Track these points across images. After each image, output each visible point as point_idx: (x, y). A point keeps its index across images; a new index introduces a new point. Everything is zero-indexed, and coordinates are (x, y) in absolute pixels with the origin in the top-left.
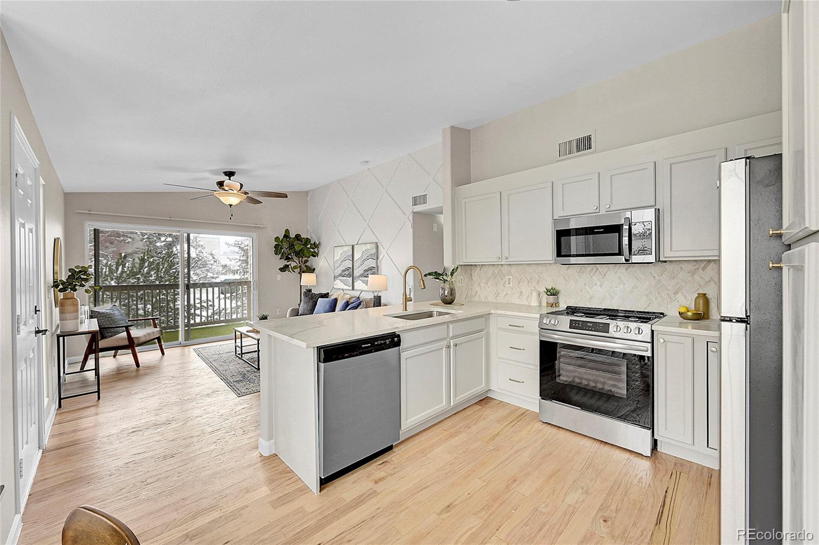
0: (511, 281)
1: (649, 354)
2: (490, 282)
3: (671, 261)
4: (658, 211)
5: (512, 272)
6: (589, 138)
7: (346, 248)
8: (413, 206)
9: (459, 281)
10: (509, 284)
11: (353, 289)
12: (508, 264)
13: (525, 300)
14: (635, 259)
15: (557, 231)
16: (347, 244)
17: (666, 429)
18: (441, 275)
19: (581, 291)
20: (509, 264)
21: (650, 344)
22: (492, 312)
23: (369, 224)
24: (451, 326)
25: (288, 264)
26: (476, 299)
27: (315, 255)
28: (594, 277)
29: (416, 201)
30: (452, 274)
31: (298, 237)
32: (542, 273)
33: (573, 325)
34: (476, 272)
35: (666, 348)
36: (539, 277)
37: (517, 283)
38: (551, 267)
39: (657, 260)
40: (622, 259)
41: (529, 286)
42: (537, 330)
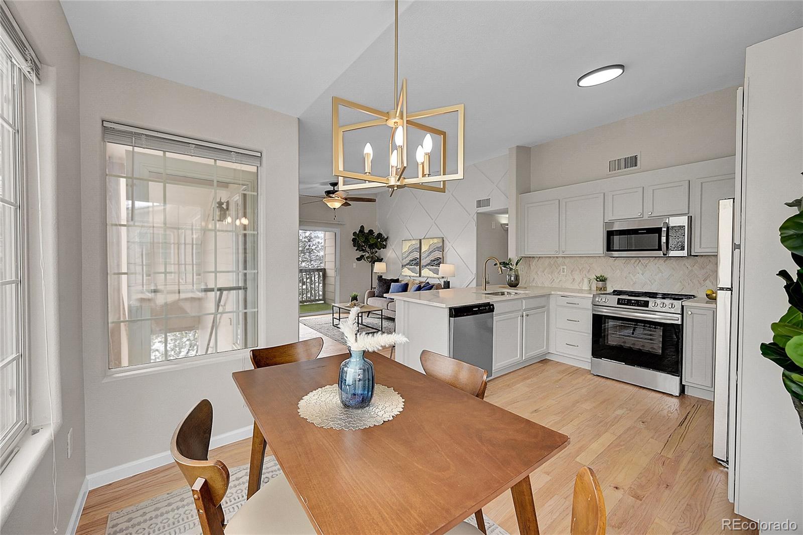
1: (679, 322)
2: (546, 271)
3: (702, 256)
4: (690, 219)
5: (566, 263)
6: (636, 157)
7: (414, 242)
8: (477, 207)
9: (521, 269)
10: (564, 272)
11: (420, 276)
12: (563, 257)
13: (578, 285)
14: (672, 253)
15: (607, 231)
16: (415, 238)
17: (692, 377)
18: (508, 264)
19: (626, 278)
20: (565, 257)
21: (680, 315)
22: (553, 293)
23: (436, 222)
24: (524, 301)
25: (364, 254)
26: (534, 284)
27: (385, 247)
28: (637, 267)
29: (480, 204)
30: (517, 264)
31: (371, 232)
32: (592, 263)
33: (620, 302)
34: (534, 263)
35: (693, 318)
36: (590, 267)
37: (570, 271)
38: (600, 259)
39: (689, 254)
40: (661, 253)
41: (581, 274)
42: (590, 306)
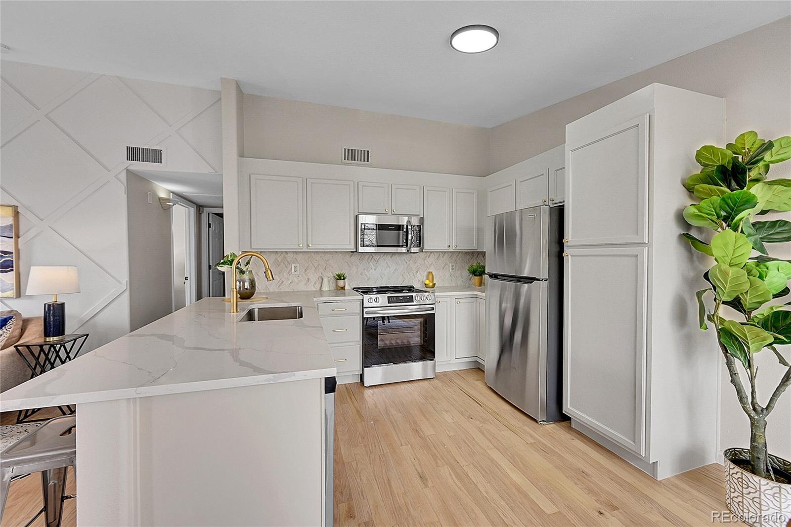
0: (298, 269)
1: (434, 311)
4: (422, 220)
5: (298, 260)
6: (367, 151)
8: (129, 160)
10: (295, 271)
12: (293, 252)
13: (313, 287)
14: (413, 250)
20: (295, 252)
21: (435, 305)
29: (136, 155)
32: (329, 260)
33: (390, 300)
36: (326, 264)
37: (304, 270)
39: (422, 251)
40: (403, 250)
41: (316, 273)
